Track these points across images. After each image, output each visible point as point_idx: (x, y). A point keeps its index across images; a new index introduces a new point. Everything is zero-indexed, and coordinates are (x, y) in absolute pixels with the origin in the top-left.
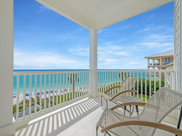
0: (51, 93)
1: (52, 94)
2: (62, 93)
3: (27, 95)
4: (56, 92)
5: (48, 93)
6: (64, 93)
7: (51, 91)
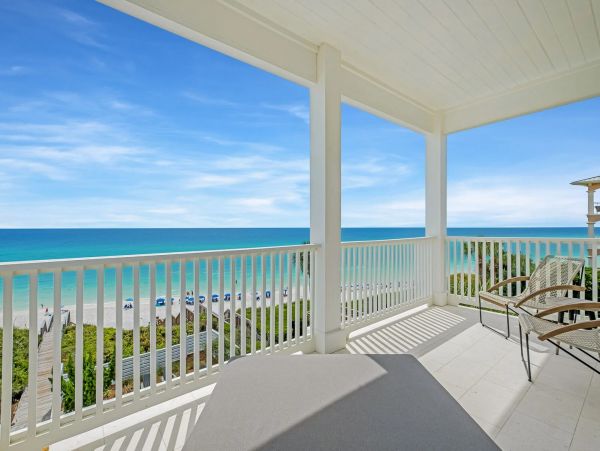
0: (226, 299)
1: (227, 305)
2: (259, 304)
3: (161, 303)
4: (240, 298)
5: (217, 300)
6: (264, 302)
7: (227, 296)
